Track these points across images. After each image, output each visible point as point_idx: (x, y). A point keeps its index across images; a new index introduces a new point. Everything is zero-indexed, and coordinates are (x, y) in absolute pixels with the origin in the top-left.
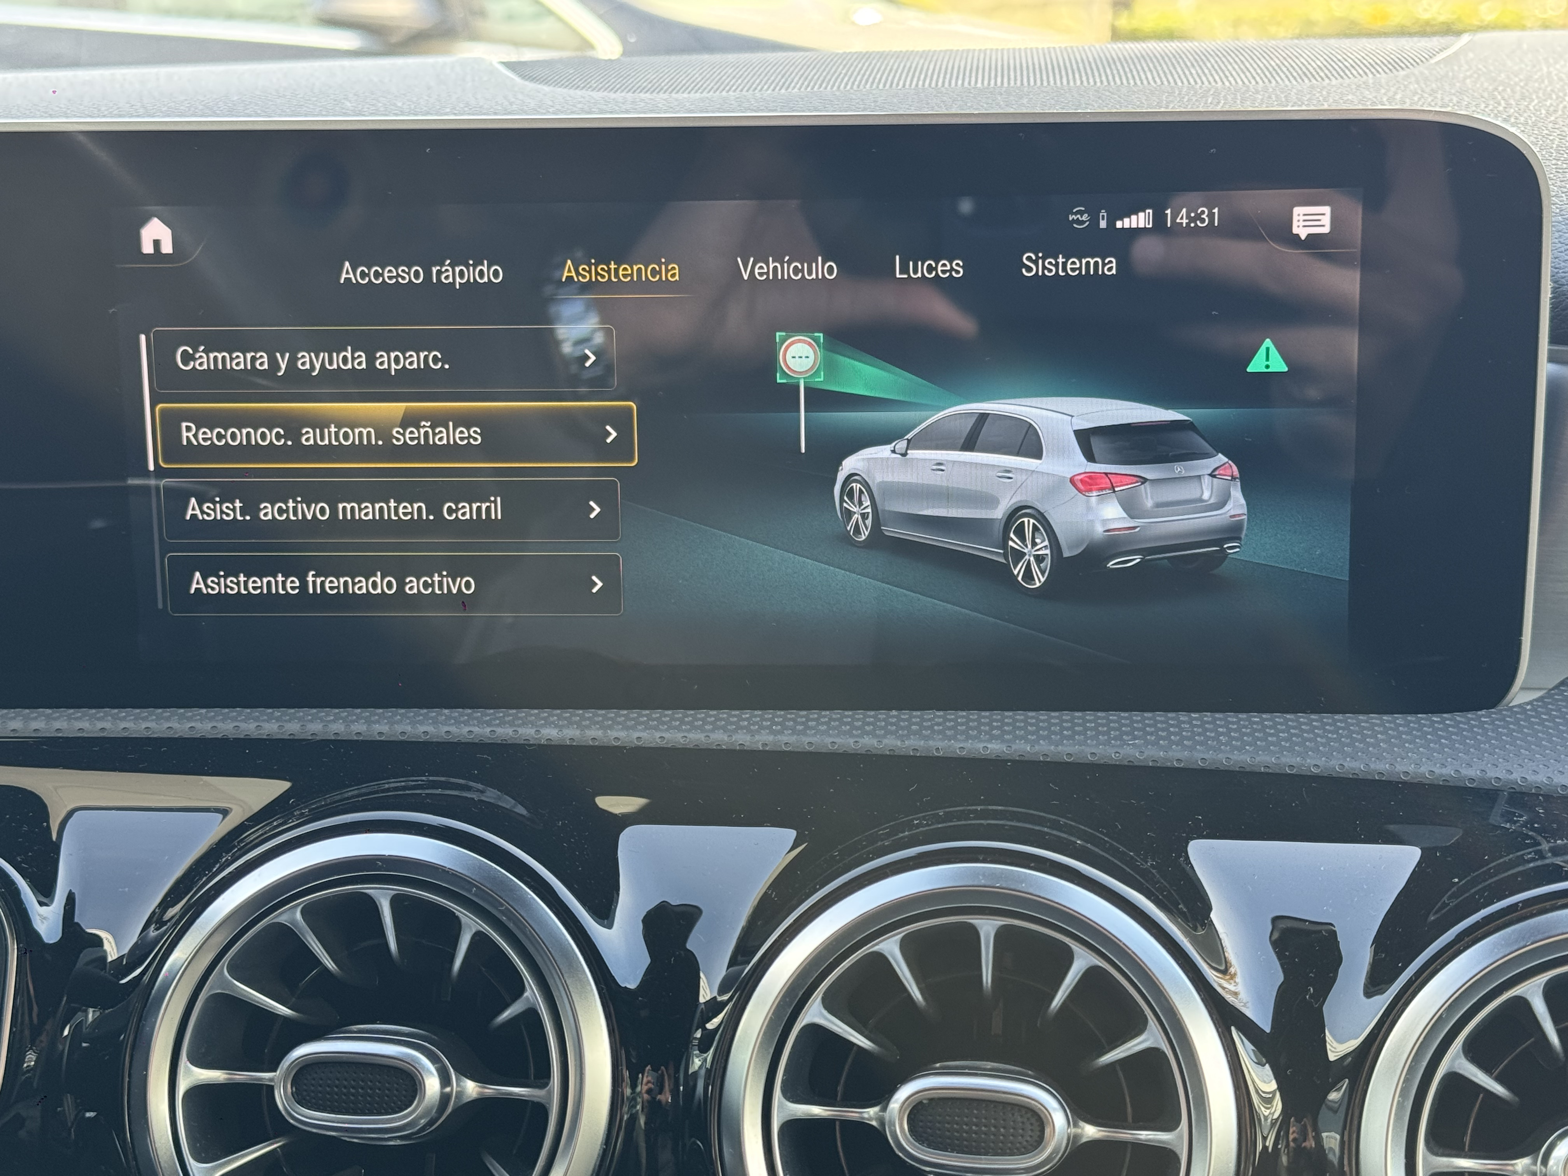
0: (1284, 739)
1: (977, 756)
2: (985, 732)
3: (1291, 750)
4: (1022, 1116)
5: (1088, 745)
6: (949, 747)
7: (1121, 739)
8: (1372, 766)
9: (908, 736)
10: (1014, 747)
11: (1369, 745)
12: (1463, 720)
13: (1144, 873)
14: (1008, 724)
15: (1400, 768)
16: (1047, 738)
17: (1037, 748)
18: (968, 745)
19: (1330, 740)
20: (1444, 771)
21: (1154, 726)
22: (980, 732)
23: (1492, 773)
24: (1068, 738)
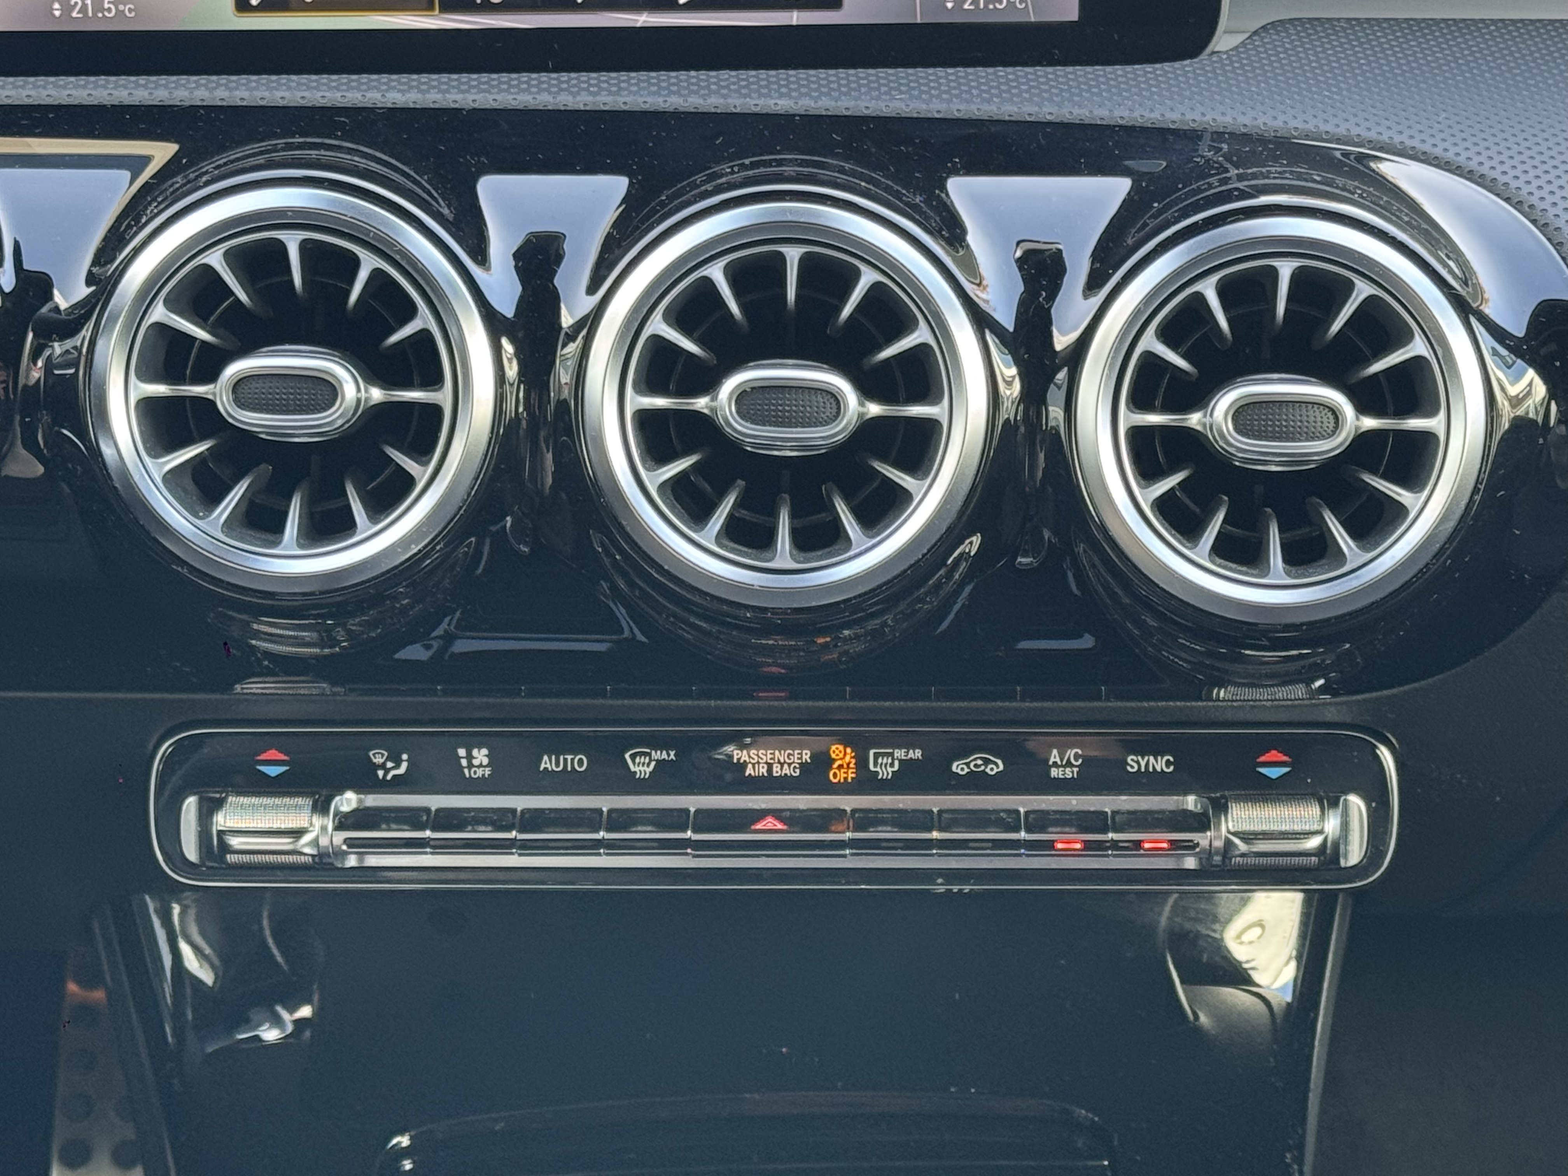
0: (1026, 91)
1: (770, 112)
2: (775, 90)
3: (1030, 100)
4: (823, 398)
5: (863, 100)
6: (746, 104)
7: (890, 94)
8: (1096, 113)
9: (709, 95)
10: (800, 103)
11: (1093, 94)
12: (1170, 69)
13: (914, 207)
14: (793, 83)
15: (1117, 113)
16: (828, 94)
17: (820, 103)
18: (761, 102)
19: (1062, 90)
20: (1153, 115)
21: (917, 81)
22: (770, 91)
23: (1189, 116)
24: (845, 94)
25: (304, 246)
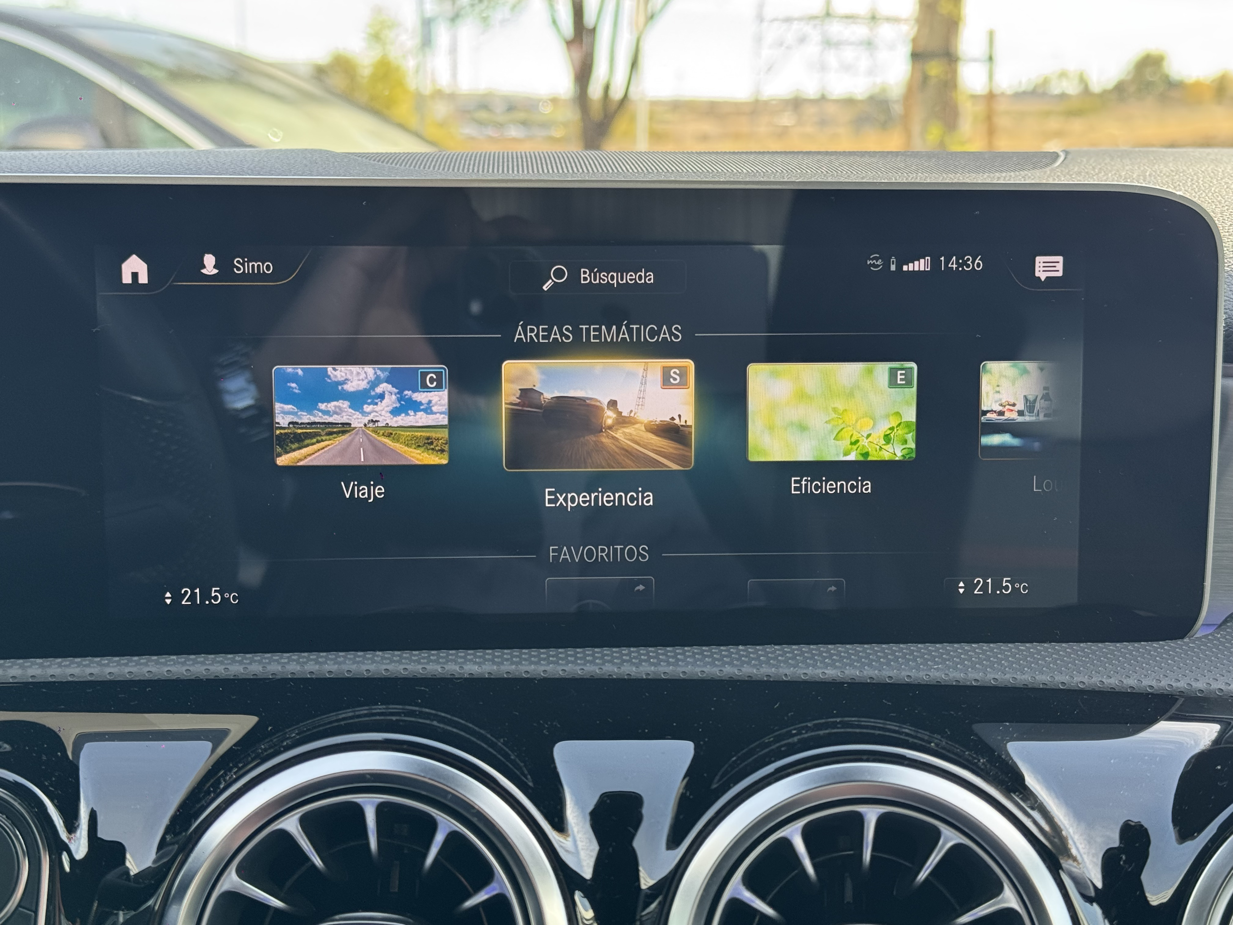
0: (1052, 663)
1: (818, 680)
2: (819, 661)
3: (1058, 670)
5: (902, 670)
6: (795, 673)
7: (927, 665)
8: (1124, 682)
9: (760, 666)
10: (846, 672)
11: (1115, 665)
12: (1176, 646)
14: (834, 655)
16: (869, 664)
17: (863, 673)
18: (810, 671)
19: (1085, 662)
20: (1179, 685)
21: (947, 654)
22: (816, 661)
24: (885, 664)
25: (381, 809)
